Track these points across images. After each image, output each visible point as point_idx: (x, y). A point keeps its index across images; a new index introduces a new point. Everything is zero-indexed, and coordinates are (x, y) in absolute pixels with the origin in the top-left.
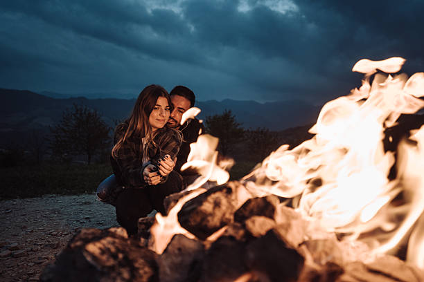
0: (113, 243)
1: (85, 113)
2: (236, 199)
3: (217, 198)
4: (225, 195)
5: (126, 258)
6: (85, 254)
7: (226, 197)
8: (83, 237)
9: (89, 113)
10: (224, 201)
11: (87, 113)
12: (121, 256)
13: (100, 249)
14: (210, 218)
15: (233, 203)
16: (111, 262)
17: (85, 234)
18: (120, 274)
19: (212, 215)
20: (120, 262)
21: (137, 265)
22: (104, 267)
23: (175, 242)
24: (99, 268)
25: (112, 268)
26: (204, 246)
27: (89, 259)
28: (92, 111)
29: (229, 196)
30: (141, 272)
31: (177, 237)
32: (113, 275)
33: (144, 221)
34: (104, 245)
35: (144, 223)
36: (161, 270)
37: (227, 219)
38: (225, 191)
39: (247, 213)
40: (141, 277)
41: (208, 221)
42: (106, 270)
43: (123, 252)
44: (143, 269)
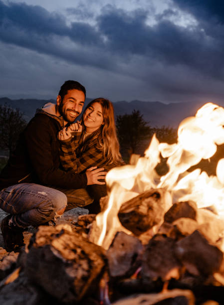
0: (70, 240)
1: (8, 112)
2: (164, 203)
3: (150, 202)
4: (155, 199)
5: (83, 252)
6: (52, 249)
7: (156, 201)
8: (43, 234)
9: (12, 113)
10: (155, 205)
11: (10, 112)
12: (79, 251)
13: (62, 245)
14: (145, 219)
15: (162, 206)
16: (72, 256)
17: (43, 231)
18: (80, 265)
19: (147, 216)
20: (79, 255)
21: (92, 258)
22: (68, 260)
23: (118, 238)
24: (64, 260)
25: (74, 261)
26: (141, 242)
27: (55, 253)
28: (15, 111)
29: (159, 201)
30: (96, 263)
31: (120, 234)
32: (76, 266)
33: (84, 219)
34: (64, 242)
35: (83, 220)
36: (110, 262)
37: (158, 219)
38: (155, 196)
39: (174, 215)
40: (96, 267)
41: (144, 221)
42: (69, 262)
43: (79, 247)
44: (96, 261)
